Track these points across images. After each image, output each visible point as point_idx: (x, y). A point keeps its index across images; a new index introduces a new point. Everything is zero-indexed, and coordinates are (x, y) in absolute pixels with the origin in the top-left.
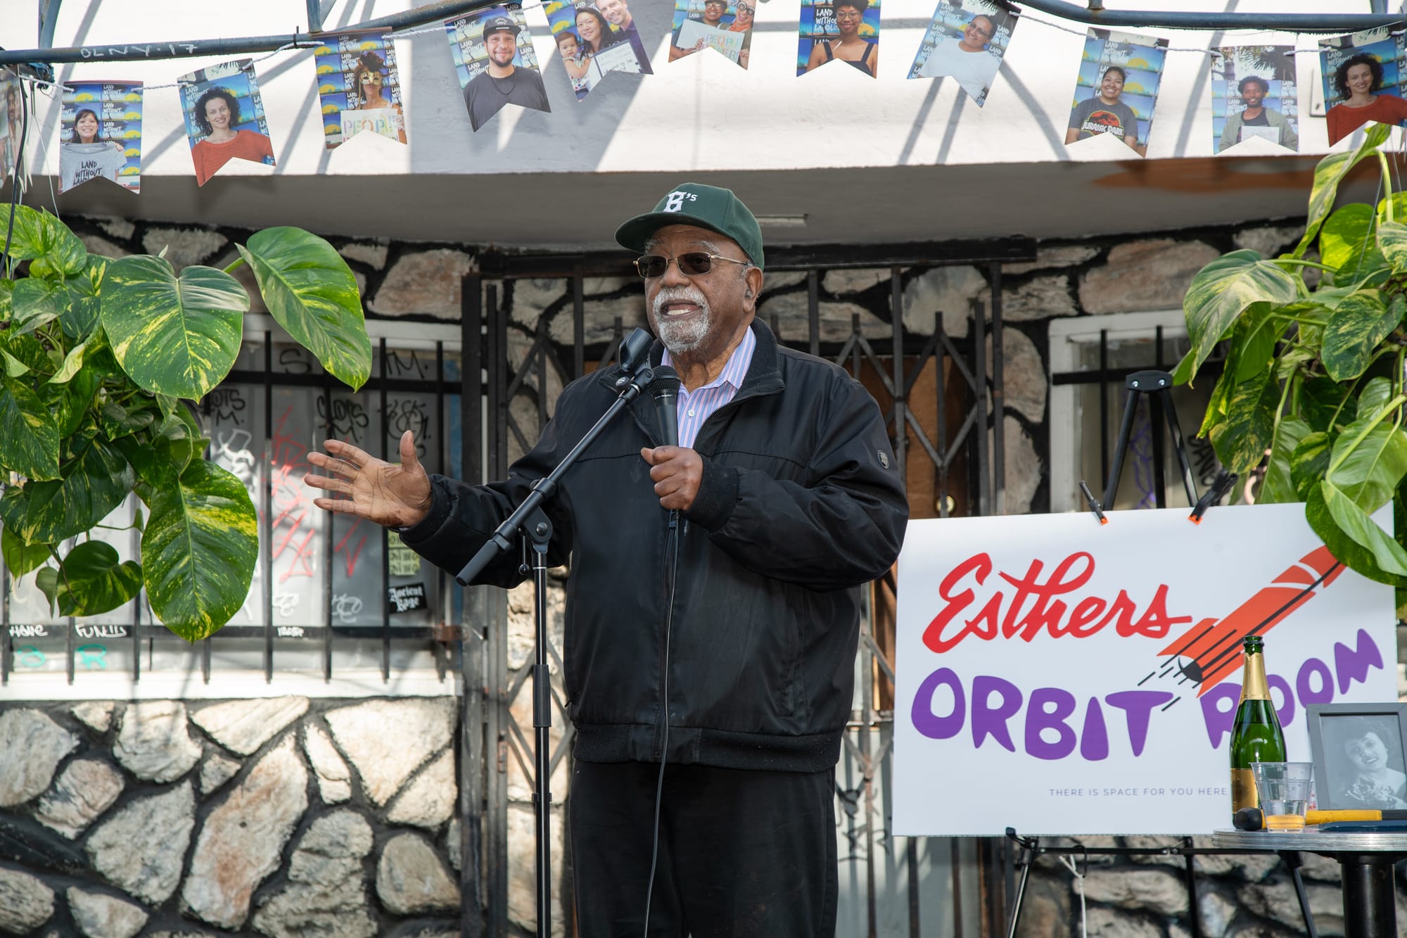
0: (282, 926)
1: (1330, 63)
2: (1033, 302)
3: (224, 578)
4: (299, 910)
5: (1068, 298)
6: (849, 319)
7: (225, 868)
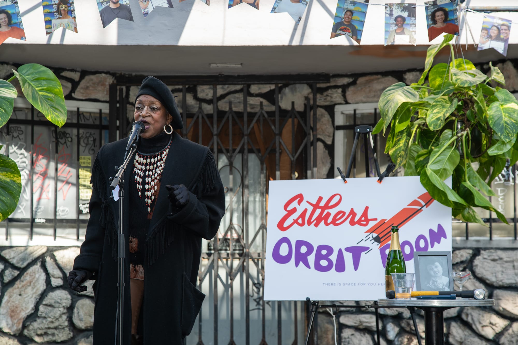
0: (35, 334)
1: (429, 10)
2: (329, 98)
3: (7, 199)
4: (41, 327)
5: (342, 97)
6: (259, 103)
7: (13, 311)
